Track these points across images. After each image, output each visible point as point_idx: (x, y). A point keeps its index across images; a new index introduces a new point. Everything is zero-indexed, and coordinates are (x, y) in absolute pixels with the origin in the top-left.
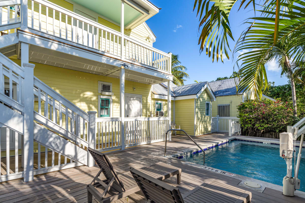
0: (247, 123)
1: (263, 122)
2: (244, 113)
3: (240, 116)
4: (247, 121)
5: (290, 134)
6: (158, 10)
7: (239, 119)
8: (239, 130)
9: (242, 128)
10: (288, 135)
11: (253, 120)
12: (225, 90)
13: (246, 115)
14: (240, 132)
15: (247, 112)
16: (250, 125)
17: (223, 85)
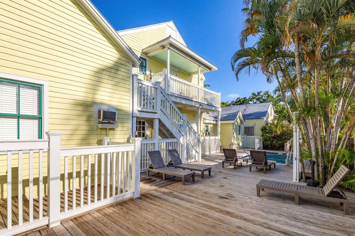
0: (267, 140)
1: (278, 140)
2: (266, 133)
3: (263, 136)
4: (268, 139)
5: (288, 144)
6: (217, 68)
7: (262, 137)
8: (262, 146)
9: (264, 144)
10: (287, 144)
11: (271, 138)
12: (249, 114)
13: (267, 135)
14: (262, 147)
15: (267, 133)
16: (269, 142)
17: (247, 110)
